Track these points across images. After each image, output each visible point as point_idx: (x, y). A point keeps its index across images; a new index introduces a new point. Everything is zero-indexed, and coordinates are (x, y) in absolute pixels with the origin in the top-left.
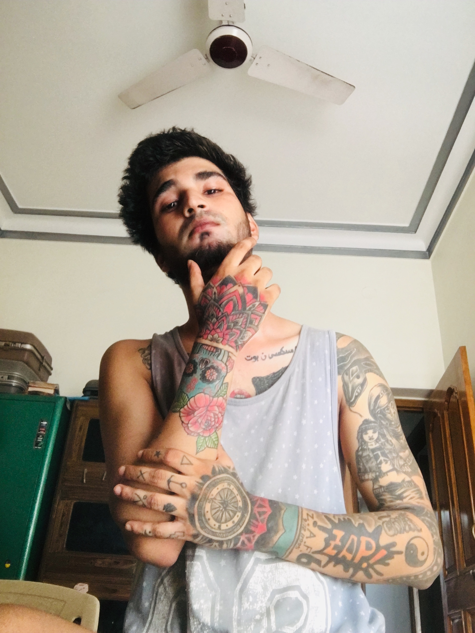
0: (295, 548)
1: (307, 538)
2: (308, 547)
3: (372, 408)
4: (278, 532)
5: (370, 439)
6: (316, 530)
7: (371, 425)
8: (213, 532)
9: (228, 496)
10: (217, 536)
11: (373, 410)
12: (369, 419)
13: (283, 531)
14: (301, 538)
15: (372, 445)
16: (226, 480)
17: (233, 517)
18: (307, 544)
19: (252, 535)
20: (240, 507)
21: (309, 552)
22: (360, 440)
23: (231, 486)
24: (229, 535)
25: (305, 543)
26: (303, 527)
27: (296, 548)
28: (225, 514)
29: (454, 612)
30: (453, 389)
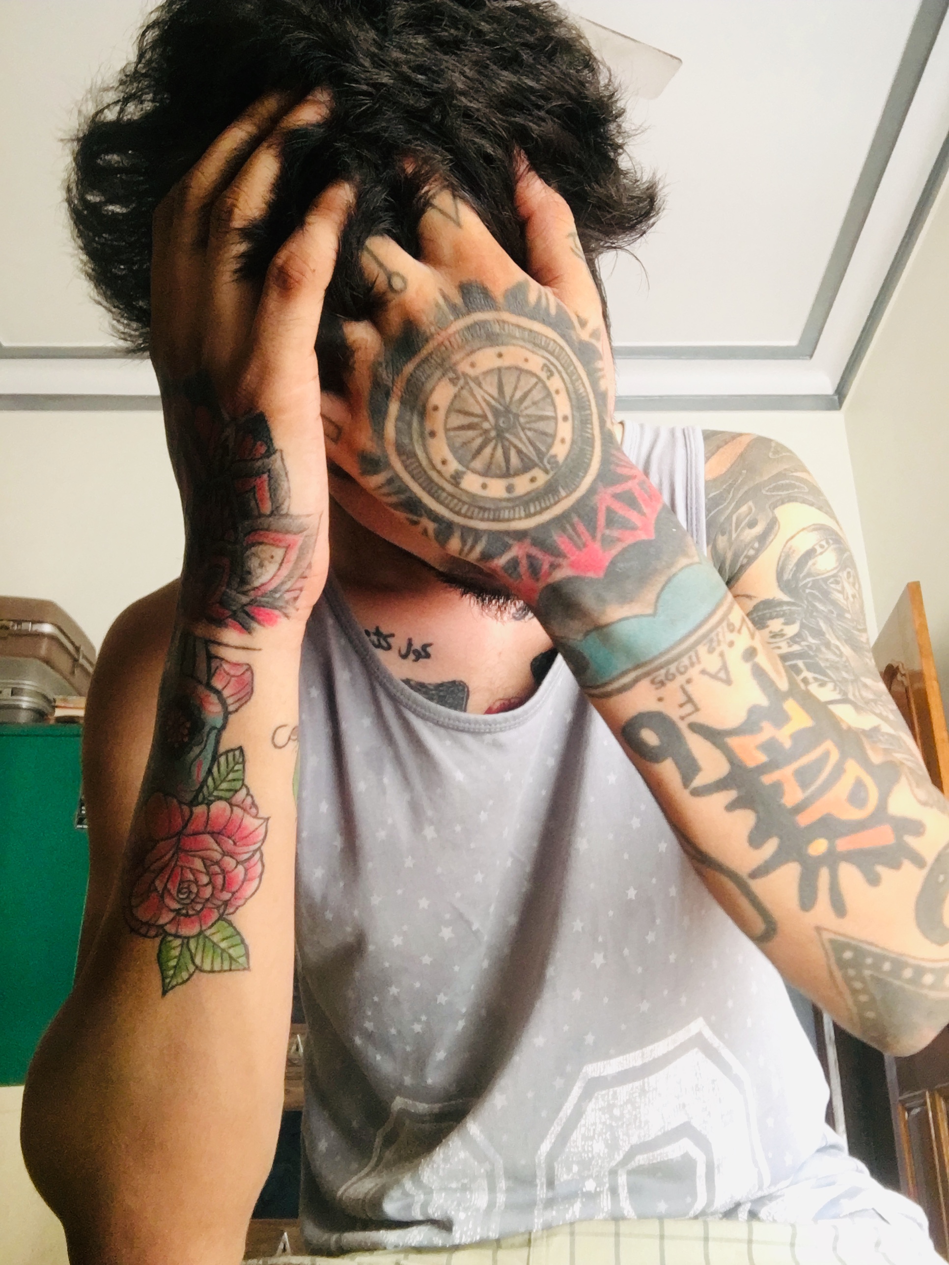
0: (650, 678)
1: (703, 672)
2: (690, 700)
3: (787, 576)
4: (631, 601)
5: (774, 636)
6: (741, 670)
7: (778, 609)
8: (431, 480)
9: (527, 402)
10: (437, 499)
11: (788, 581)
12: (774, 598)
13: (650, 611)
14: (685, 661)
15: (778, 647)
16: (547, 351)
17: (517, 474)
18: (689, 688)
19: (552, 559)
20: (555, 456)
21: (682, 718)
23: (552, 379)
24: (481, 515)
25: (689, 681)
26: (711, 641)
27: (653, 682)
28: (495, 449)
29: (912, 1094)
30: (898, 668)
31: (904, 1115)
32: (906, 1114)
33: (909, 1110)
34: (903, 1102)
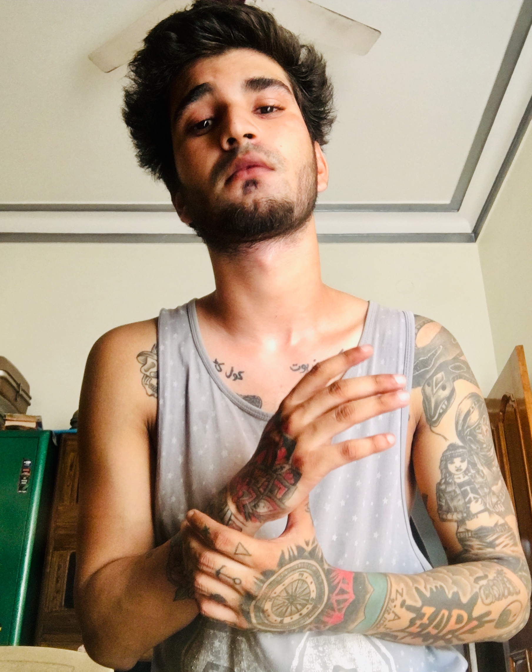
1: (390, 621)
3: (460, 428)
4: (357, 619)
5: (457, 470)
6: (402, 612)
7: (458, 451)
9: (297, 590)
11: (460, 431)
12: (456, 443)
15: (460, 478)
17: (302, 609)
19: (324, 625)
20: (312, 598)
22: (444, 471)
25: (386, 625)
28: (291, 608)
29: (517, 652)
30: (510, 397)
31: (513, 664)
32: (514, 664)
33: (516, 662)
34: (512, 657)
